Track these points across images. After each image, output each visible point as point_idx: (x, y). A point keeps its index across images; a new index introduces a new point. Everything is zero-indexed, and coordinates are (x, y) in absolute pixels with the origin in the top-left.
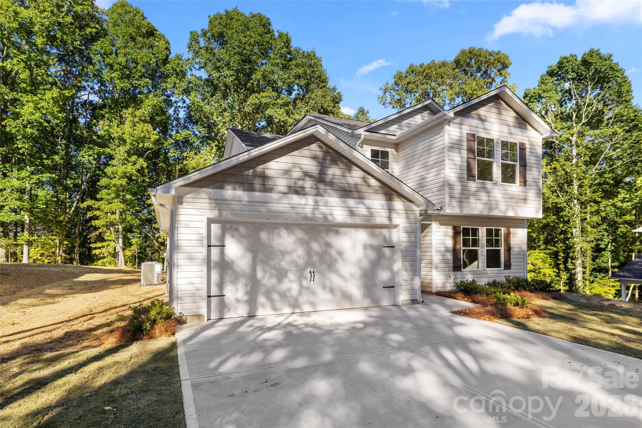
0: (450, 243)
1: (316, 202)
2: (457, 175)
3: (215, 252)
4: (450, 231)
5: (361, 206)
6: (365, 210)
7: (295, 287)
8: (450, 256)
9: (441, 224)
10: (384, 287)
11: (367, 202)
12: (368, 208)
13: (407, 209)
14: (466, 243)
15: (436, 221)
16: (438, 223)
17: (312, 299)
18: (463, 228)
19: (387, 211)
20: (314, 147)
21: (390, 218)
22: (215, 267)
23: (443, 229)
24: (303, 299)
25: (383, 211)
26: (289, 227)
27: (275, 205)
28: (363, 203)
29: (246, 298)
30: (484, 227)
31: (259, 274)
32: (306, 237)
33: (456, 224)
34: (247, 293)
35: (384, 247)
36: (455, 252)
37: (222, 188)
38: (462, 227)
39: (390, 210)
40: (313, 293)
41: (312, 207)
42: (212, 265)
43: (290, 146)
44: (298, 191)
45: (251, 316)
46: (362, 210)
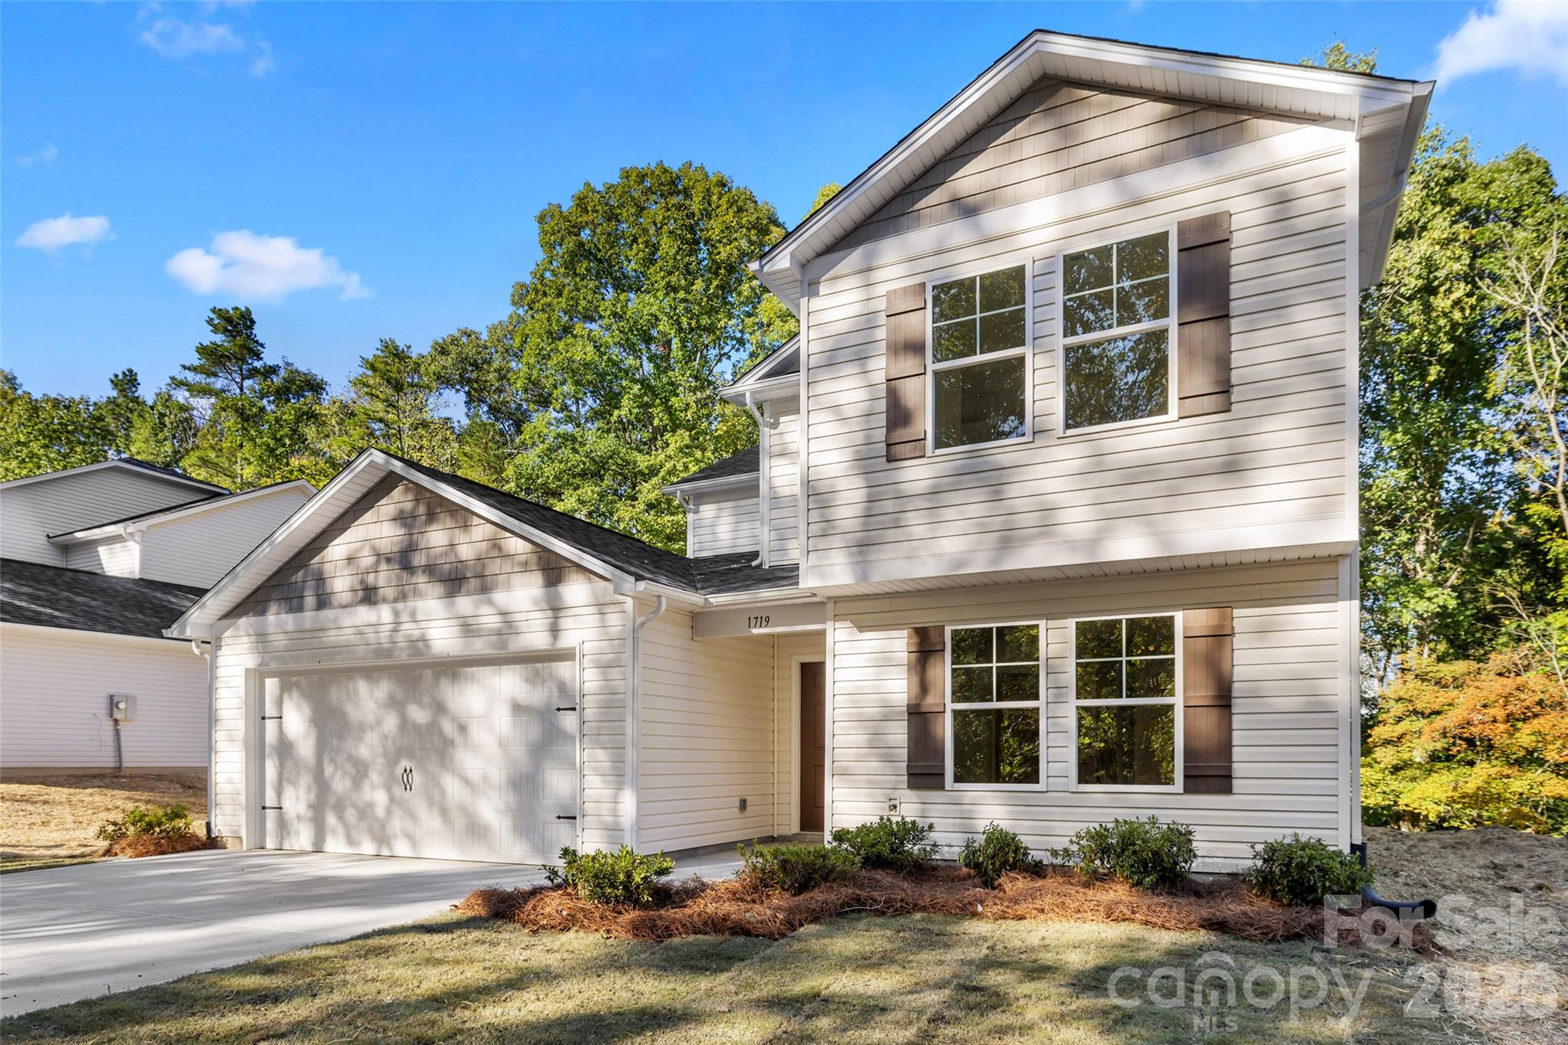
0: (899, 688)
1: (396, 614)
2: (847, 455)
3: (271, 726)
4: (899, 644)
5: (485, 610)
6: (497, 618)
7: (380, 798)
8: (899, 734)
9: (862, 628)
10: (559, 817)
11: (499, 597)
12: (503, 614)
13: (601, 601)
14: (968, 686)
15: (836, 617)
16: (848, 624)
17: (409, 826)
18: (955, 633)
19: (550, 613)
20: (397, 493)
21: (555, 631)
22: (270, 755)
23: (873, 641)
24: (397, 825)
25: (538, 615)
26: (370, 673)
27: (332, 633)
28: (490, 602)
29: (310, 814)
30: (1064, 616)
31: (328, 770)
32: (399, 694)
33: (926, 619)
34: (311, 806)
35: (559, 709)
36: (919, 717)
37: (263, 612)
38: (948, 630)
39: (556, 608)
40: (413, 817)
41: (390, 627)
42: (268, 750)
43: (355, 508)
44: (368, 595)
45: (318, 850)
46: (489, 619)
